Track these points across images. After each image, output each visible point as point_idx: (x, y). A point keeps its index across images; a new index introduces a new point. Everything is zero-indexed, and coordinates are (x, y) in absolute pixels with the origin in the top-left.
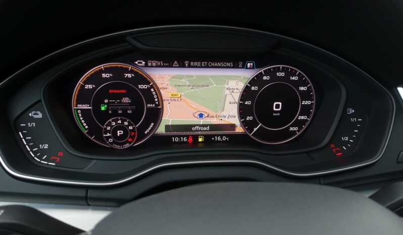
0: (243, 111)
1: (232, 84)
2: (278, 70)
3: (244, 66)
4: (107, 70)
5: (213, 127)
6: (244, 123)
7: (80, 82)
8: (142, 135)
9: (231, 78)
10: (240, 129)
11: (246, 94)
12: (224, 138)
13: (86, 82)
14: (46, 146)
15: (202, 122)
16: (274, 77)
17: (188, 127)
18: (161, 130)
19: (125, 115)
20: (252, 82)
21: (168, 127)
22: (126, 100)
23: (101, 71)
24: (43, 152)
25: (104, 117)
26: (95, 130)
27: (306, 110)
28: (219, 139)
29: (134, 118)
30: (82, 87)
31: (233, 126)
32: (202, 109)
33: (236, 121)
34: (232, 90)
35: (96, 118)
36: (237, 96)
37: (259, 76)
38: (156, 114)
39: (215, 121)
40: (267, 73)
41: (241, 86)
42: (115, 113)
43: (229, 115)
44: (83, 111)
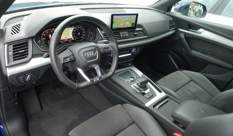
0: (73, 35)
1: (70, 31)
2: (78, 27)
3: (72, 27)
4: (47, 31)
5: (68, 39)
6: (74, 38)
7: (43, 34)
9: (70, 29)
10: (73, 39)
11: (73, 32)
12: (71, 41)
13: (44, 34)
14: (42, 47)
15: (66, 38)
16: (77, 28)
17: (64, 40)
20: (74, 30)
23: (46, 31)
24: (42, 48)
27: (84, 34)
28: (69, 41)
30: (43, 35)
31: (72, 39)
32: (66, 36)
33: (72, 37)
34: (71, 32)
35: (46, 41)
36: (72, 33)
37: (75, 28)
40: (76, 28)
41: (72, 31)
43: (71, 36)
44: (44, 40)
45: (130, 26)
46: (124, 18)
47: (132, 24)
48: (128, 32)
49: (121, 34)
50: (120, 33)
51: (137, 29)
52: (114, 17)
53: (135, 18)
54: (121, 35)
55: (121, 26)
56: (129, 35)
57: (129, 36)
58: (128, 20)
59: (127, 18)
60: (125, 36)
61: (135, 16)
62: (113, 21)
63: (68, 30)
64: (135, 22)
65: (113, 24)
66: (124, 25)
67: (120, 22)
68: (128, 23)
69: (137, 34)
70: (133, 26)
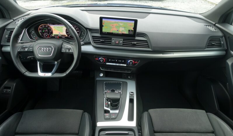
0: (67, 32)
1: (64, 28)
4: (43, 25)
5: (62, 35)
6: (67, 35)
7: (39, 27)
8: (50, 36)
10: (67, 36)
11: (67, 30)
12: (64, 37)
13: (40, 27)
15: (60, 34)
17: (57, 35)
18: (53, 35)
19: (47, 33)
21: (54, 35)
22: (47, 30)
23: (42, 25)
25: (44, 33)
26: (42, 35)
29: (48, 33)
30: (40, 28)
31: (65, 35)
32: (60, 32)
33: (66, 34)
35: (42, 33)
36: (65, 30)
38: (52, 33)
39: (62, 34)
41: (66, 28)
42: (45, 32)
43: (64, 33)
44: (40, 32)
45: (126, 32)
46: (117, 23)
47: (129, 31)
48: (124, 39)
49: (113, 40)
51: (137, 38)
52: (103, 20)
53: (133, 25)
55: (114, 31)
56: (123, 43)
57: (123, 44)
58: (122, 25)
59: (121, 23)
60: (117, 42)
61: (133, 22)
62: (103, 24)
63: (62, 27)
64: (133, 30)
65: (103, 27)
66: (118, 31)
67: (112, 26)
68: (123, 29)
69: (136, 44)
70: (130, 33)
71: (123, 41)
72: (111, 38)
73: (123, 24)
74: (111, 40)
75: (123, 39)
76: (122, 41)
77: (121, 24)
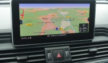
45: (75, 30)
46: (55, 10)
47: (81, 26)
48: (70, 46)
49: (49, 52)
50: (46, 49)
51: (96, 39)
53: (88, 11)
54: (49, 54)
56: (72, 54)
57: (73, 58)
58: (67, 15)
60: (59, 56)
62: (21, 17)
64: (88, 22)
65: (21, 26)
66: (57, 29)
67: (44, 21)
68: (68, 24)
69: (96, 51)
70: (82, 30)
71: (71, 50)
72: (43, 49)
73: (67, 13)
74: (44, 53)
75: (68, 47)
76: (69, 50)
77: (64, 13)
